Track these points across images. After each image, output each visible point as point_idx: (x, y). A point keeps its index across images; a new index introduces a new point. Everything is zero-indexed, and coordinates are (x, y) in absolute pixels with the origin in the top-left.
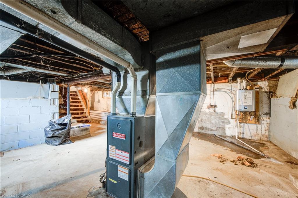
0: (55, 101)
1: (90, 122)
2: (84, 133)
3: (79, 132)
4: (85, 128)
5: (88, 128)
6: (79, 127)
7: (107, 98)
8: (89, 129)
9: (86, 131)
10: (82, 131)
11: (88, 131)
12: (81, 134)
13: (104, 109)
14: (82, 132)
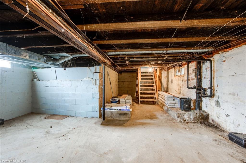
0: (96, 81)
1: (157, 104)
2: (123, 118)
3: (118, 115)
4: (124, 112)
5: (127, 112)
6: (117, 110)
7: (178, 77)
8: (128, 114)
9: (125, 116)
10: (120, 114)
11: (128, 116)
12: (120, 118)
13: (176, 91)
14: (120, 116)
